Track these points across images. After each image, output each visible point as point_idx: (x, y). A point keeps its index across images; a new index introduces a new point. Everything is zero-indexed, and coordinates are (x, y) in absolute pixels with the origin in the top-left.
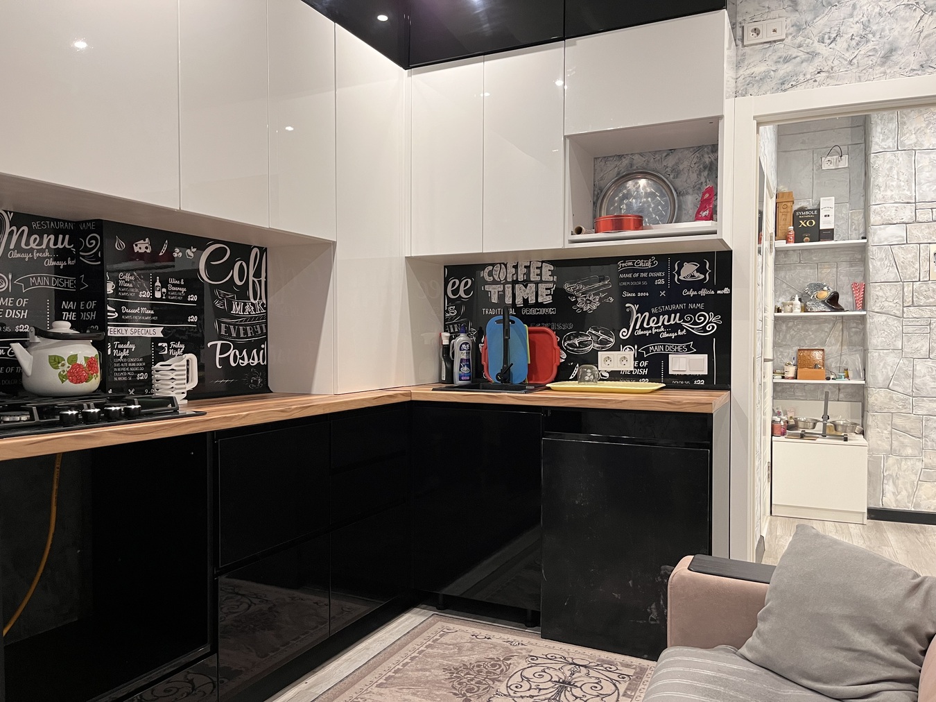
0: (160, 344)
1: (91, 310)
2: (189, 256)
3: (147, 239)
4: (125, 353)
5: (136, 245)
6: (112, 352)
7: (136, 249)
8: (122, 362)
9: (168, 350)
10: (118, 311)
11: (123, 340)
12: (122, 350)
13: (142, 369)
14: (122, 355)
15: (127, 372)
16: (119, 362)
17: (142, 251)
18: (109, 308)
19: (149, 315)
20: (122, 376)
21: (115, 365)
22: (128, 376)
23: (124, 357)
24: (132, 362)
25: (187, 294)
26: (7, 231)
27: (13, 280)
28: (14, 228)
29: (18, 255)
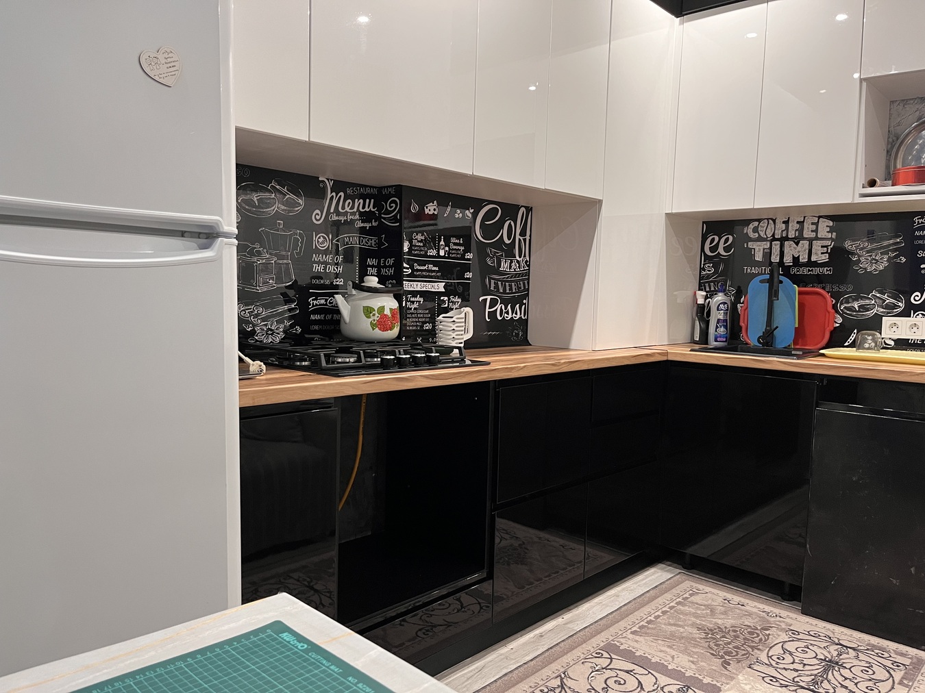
0: (442, 298)
1: (390, 267)
2: (468, 216)
3: (435, 202)
4: (416, 305)
5: (427, 208)
6: (406, 304)
7: (427, 211)
8: (413, 313)
9: (449, 302)
10: (412, 267)
11: (414, 293)
12: (413, 302)
13: (427, 320)
14: (413, 307)
15: (416, 322)
16: (411, 313)
17: (431, 213)
18: (405, 265)
19: (434, 271)
20: (412, 326)
21: (408, 316)
22: (417, 326)
23: (415, 309)
24: (420, 314)
25: (466, 251)
26: (329, 196)
27: (332, 240)
28: (334, 194)
29: (335, 218)
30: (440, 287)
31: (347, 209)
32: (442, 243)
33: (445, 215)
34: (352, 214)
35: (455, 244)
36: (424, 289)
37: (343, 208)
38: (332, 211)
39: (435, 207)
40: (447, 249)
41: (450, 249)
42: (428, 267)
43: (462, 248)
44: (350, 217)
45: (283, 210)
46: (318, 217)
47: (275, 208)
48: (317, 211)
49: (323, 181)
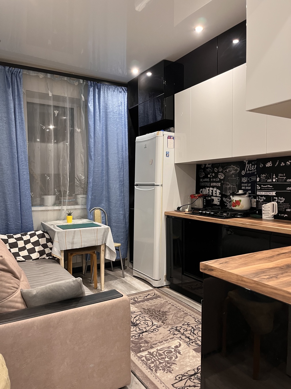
0: (274, 198)
1: (249, 186)
2: (288, 164)
3: (271, 162)
5: (267, 164)
6: (258, 200)
7: (267, 166)
9: (278, 200)
10: (260, 186)
11: (262, 196)
12: (261, 199)
14: (261, 201)
17: (269, 166)
18: (257, 186)
19: (270, 188)
21: (259, 204)
26: (247, 166)
27: (248, 179)
28: (248, 165)
29: (249, 172)
30: (274, 193)
31: (252, 169)
32: (274, 176)
33: (276, 166)
34: (254, 170)
35: (281, 176)
36: (266, 194)
37: (251, 168)
38: (247, 170)
39: (271, 164)
40: (277, 178)
41: (278, 178)
42: (268, 186)
43: (285, 178)
44: (253, 171)
45: (234, 172)
46: (243, 173)
47: (232, 172)
48: (243, 171)
49: (245, 162)
